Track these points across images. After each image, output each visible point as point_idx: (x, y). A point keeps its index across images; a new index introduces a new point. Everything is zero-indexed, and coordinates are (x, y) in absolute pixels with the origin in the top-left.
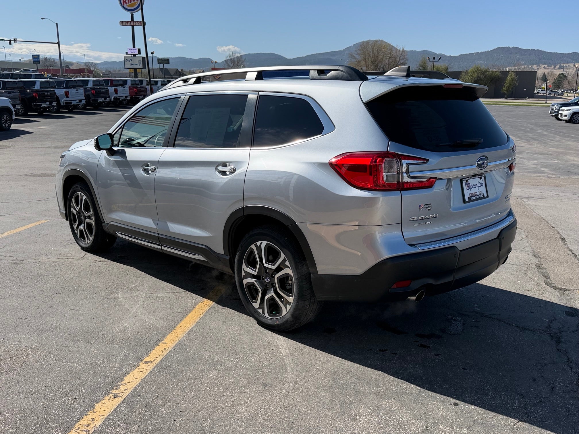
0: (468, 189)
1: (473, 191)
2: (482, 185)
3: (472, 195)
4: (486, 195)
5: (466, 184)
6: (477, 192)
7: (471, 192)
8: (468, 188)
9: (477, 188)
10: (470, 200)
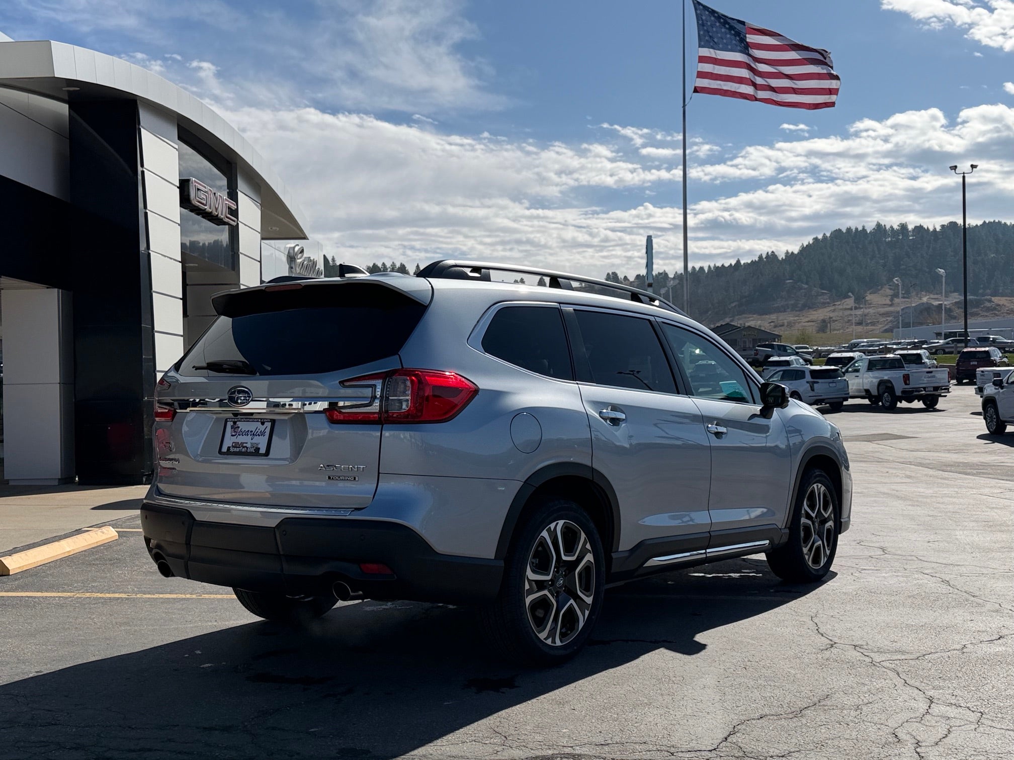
0: (232, 435)
1: (240, 439)
2: (263, 434)
3: (236, 445)
4: (263, 450)
5: (232, 427)
6: (247, 443)
7: (236, 441)
8: (234, 434)
9: (250, 437)
10: (229, 453)
